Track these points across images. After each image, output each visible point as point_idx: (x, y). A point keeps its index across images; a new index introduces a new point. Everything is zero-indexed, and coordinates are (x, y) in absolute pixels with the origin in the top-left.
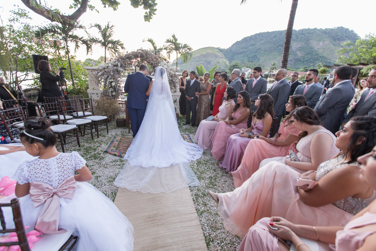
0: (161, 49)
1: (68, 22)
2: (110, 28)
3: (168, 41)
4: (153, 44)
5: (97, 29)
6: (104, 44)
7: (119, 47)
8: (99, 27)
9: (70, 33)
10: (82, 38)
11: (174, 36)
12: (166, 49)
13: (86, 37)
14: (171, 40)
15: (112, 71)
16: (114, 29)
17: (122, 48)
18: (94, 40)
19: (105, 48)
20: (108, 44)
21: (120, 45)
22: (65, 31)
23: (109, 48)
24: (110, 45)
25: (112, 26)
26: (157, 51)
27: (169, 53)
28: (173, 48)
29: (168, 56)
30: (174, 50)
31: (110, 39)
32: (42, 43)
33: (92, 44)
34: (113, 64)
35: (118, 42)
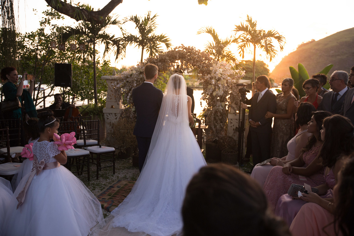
0: (227, 43)
1: (96, 19)
2: (152, 19)
3: (240, 28)
4: (215, 37)
5: (134, 24)
6: (142, 43)
8: (136, 20)
9: (101, 32)
10: (113, 36)
11: (250, 21)
12: (235, 41)
14: (243, 27)
15: (136, 80)
16: (156, 20)
17: (168, 45)
19: (143, 49)
25: (155, 16)
27: (243, 48)
28: (247, 39)
29: (240, 52)
30: (250, 41)
31: (150, 35)
32: (62, 48)
33: (128, 43)
34: (139, 71)
35: (161, 38)
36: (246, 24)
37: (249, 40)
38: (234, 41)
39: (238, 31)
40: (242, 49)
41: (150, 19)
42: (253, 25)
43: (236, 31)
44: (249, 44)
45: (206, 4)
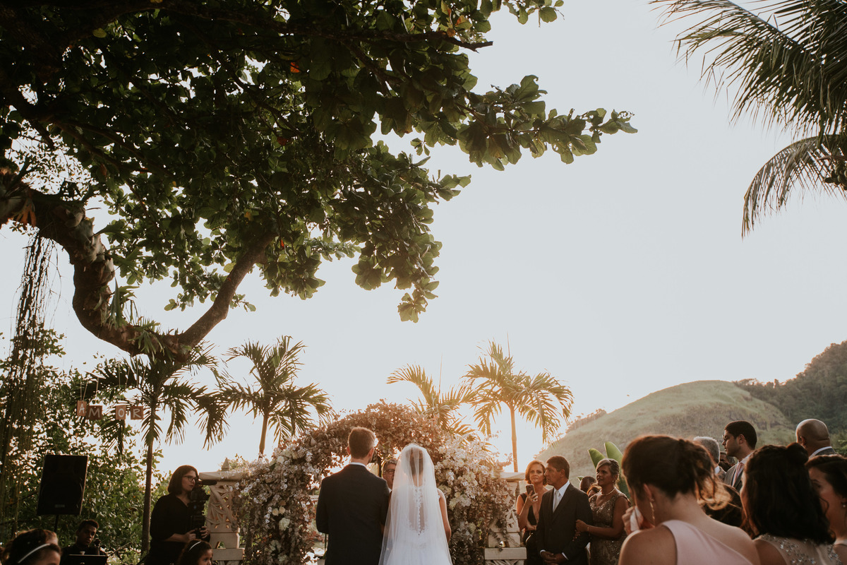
0: (452, 403)
1: (174, 351)
2: (289, 353)
3: (477, 372)
4: (426, 388)
5: (249, 362)
6: (263, 404)
7: (311, 409)
8: (254, 353)
9: (168, 382)
10: (201, 391)
11: (496, 354)
12: (470, 398)
13: (212, 388)
14: (486, 369)
15: (286, 477)
16: (299, 355)
17: (321, 409)
18: (234, 396)
19: (266, 417)
20: (275, 402)
21: (313, 401)
22: (155, 376)
23: (278, 412)
24: (281, 405)
25: (295, 348)
26: (440, 410)
27: (486, 414)
28: (495, 394)
29: (481, 423)
30: (501, 399)
31: (284, 386)
32: (94, 414)
33: (228, 405)
34: (288, 458)
35: (307, 394)
36: (490, 362)
37: (498, 396)
38: (466, 400)
39: (476, 376)
40: (484, 416)
41: (286, 353)
42: (506, 364)
43: (472, 377)
44: (499, 405)
45: (416, 320)
